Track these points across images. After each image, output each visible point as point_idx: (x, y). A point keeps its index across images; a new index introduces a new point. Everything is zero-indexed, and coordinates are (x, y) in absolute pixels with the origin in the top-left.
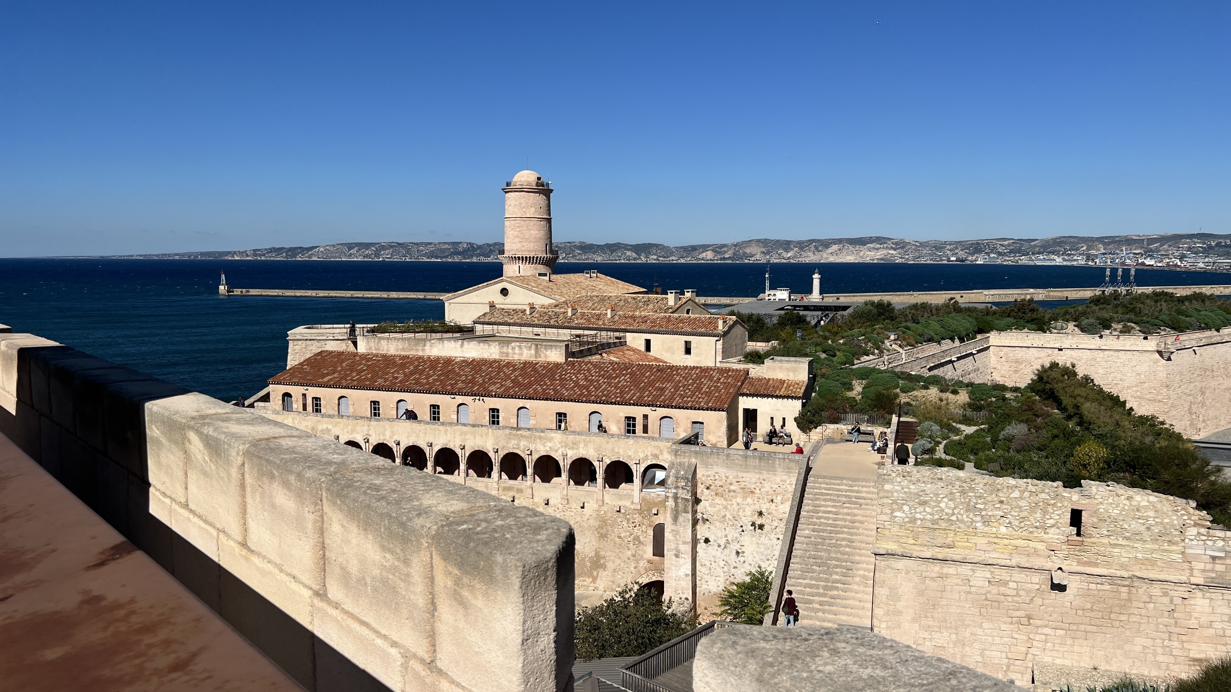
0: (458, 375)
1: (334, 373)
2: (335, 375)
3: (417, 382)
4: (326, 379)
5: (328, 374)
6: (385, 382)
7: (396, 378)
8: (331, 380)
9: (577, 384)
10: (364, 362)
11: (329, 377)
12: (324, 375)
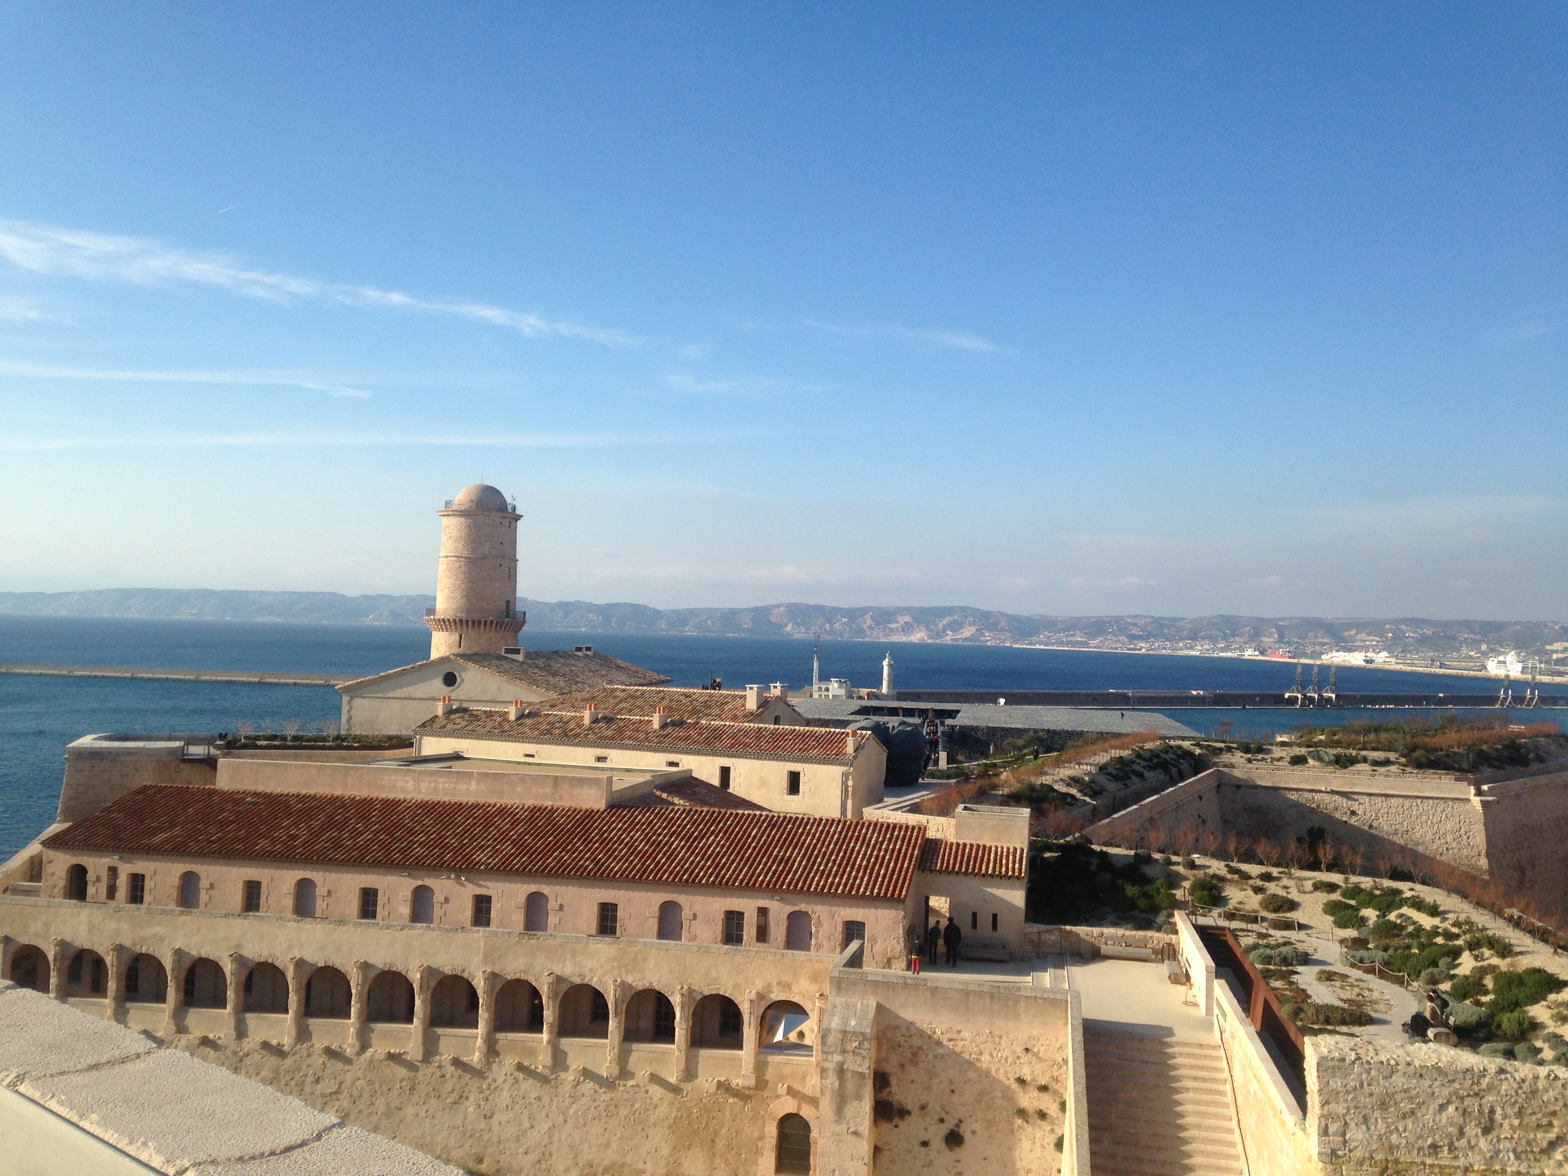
0: (411, 832)
1: (171, 828)
2: (176, 831)
3: (337, 844)
4: (157, 839)
5: (161, 830)
6: (274, 844)
7: (294, 837)
8: (167, 840)
9: (633, 849)
10: (229, 806)
11: (163, 836)
12: (152, 833)
